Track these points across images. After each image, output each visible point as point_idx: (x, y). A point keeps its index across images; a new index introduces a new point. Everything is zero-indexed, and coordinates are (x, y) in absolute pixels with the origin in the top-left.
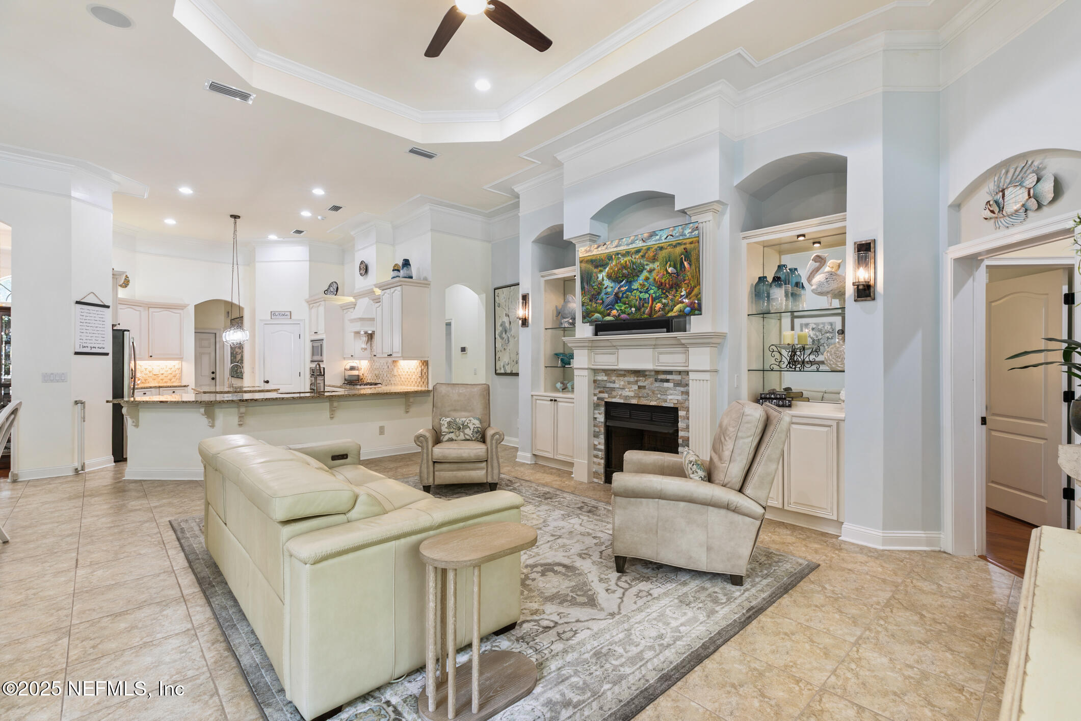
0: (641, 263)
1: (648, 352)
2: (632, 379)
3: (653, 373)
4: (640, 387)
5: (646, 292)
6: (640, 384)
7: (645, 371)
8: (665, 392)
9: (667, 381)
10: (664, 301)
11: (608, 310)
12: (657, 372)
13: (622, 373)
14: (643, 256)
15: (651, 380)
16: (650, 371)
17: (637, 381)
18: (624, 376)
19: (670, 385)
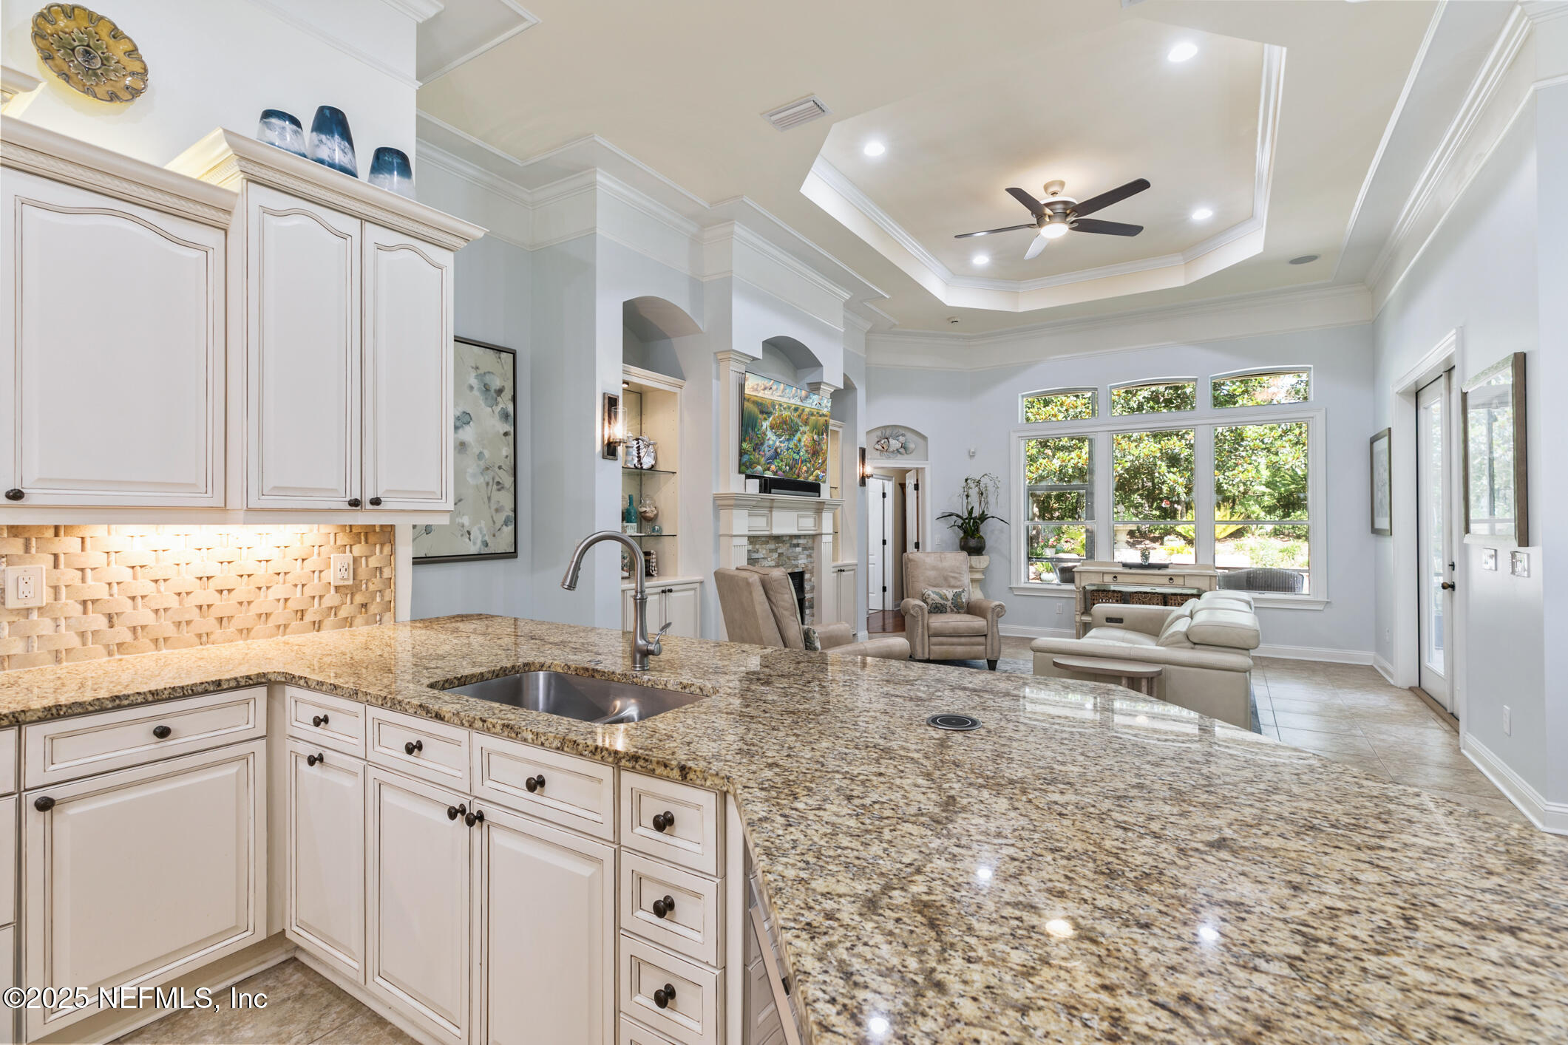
0: (797, 423)
1: (793, 515)
2: (772, 546)
3: (788, 538)
4: (780, 555)
5: (798, 454)
6: (780, 551)
7: (782, 536)
8: (796, 558)
9: (798, 545)
10: (808, 465)
11: (768, 463)
12: (792, 537)
13: (763, 539)
14: (799, 416)
15: (788, 545)
16: (786, 536)
17: (777, 549)
18: (767, 543)
19: (799, 549)
